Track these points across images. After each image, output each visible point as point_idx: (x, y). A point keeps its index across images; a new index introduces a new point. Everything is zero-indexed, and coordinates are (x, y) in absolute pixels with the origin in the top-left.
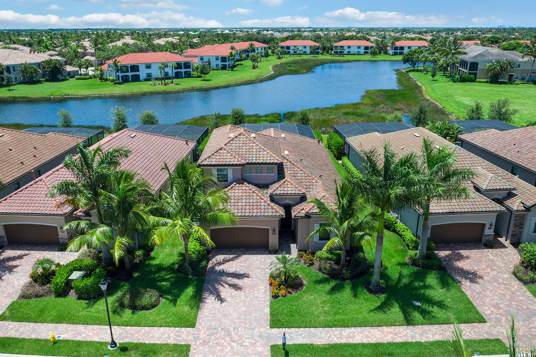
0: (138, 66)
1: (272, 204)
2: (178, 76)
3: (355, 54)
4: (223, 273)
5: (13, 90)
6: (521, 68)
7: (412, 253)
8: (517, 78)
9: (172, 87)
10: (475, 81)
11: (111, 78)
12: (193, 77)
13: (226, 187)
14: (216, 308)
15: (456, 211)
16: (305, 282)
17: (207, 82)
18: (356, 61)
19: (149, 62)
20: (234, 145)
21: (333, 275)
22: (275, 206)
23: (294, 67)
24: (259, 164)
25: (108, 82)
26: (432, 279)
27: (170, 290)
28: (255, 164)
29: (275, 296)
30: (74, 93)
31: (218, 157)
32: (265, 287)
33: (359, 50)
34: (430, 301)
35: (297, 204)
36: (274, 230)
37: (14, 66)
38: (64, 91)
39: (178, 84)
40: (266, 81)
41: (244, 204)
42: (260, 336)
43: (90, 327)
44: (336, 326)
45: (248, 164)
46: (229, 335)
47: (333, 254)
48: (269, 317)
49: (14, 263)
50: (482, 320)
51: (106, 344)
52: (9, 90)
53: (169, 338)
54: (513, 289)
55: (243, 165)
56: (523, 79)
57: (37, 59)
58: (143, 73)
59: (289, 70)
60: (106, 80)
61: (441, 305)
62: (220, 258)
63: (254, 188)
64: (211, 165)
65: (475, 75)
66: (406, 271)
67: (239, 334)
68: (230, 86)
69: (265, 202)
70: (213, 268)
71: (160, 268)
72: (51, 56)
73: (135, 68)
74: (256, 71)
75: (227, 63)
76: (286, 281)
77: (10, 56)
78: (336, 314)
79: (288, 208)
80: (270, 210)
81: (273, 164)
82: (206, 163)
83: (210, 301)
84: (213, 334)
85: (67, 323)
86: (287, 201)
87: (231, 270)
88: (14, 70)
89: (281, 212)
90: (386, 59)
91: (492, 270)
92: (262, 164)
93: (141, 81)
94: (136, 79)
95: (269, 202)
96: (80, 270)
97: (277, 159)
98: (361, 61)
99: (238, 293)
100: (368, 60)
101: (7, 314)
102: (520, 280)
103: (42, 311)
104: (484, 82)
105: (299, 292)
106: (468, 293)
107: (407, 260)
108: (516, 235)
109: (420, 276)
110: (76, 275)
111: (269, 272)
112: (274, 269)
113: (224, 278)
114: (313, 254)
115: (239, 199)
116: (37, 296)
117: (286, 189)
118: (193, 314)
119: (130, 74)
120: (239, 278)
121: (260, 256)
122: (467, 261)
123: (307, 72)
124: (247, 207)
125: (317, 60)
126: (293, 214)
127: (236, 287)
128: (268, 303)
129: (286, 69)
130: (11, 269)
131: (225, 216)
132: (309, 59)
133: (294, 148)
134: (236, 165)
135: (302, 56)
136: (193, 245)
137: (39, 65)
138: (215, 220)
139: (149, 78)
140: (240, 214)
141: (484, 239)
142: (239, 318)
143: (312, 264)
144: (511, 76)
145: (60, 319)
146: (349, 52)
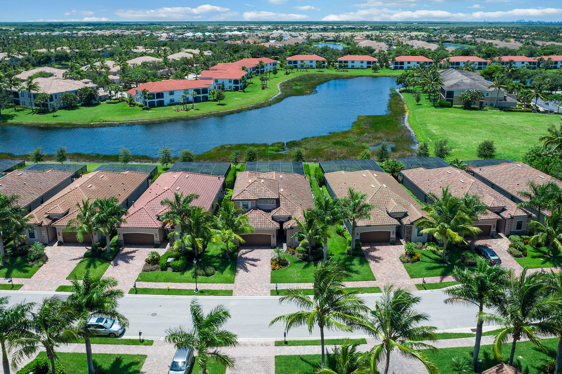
0: (163, 94)
1: (273, 221)
2: (196, 100)
3: (358, 68)
4: (246, 259)
5: (57, 116)
6: (489, 96)
7: (348, 248)
8: (486, 105)
9: (192, 113)
10: (451, 107)
11: (139, 103)
12: (210, 101)
13: (248, 212)
14: (244, 275)
15: (372, 225)
16: (289, 263)
17: (222, 106)
18: (358, 76)
19: (172, 90)
20: (251, 188)
21: (305, 259)
22: (275, 223)
23: (300, 86)
24: (265, 199)
25: (136, 107)
26: (356, 261)
27: (220, 267)
28: (263, 199)
29: (273, 269)
30: (110, 120)
31: (243, 195)
32: (269, 265)
33: (362, 64)
34: (352, 271)
35: (287, 221)
36: (274, 236)
37: (56, 95)
38: (102, 118)
39: (198, 110)
40: (274, 104)
41: (257, 221)
42: (265, 287)
43: (183, 284)
44: (302, 282)
45: (259, 199)
46: (251, 286)
47: (305, 248)
48: (270, 279)
49: (132, 255)
50: (374, 279)
51: (193, 290)
52: (54, 116)
53: (222, 288)
54: (396, 266)
55: (257, 200)
56: (492, 105)
57: (74, 86)
58: (167, 99)
59: (295, 90)
60: (134, 105)
61: (356, 272)
62: (244, 251)
63: (263, 212)
64: (239, 200)
65: (452, 101)
66: (343, 257)
67: (256, 286)
68: (243, 111)
69: (269, 220)
70: (241, 256)
71: (212, 256)
72: (86, 83)
73: (160, 95)
74: (266, 92)
75: (239, 85)
76: (279, 262)
77: (52, 85)
78: (303, 277)
79: (281, 223)
80: (272, 225)
81: (273, 199)
82: (236, 199)
83: (241, 272)
84: (243, 286)
85: (171, 282)
86: (281, 220)
87: (251, 257)
88: (56, 98)
89: (277, 225)
90: (386, 75)
91: (389, 256)
92: (267, 199)
93: (165, 106)
94: (161, 104)
95: (271, 220)
96: (171, 257)
97: (276, 196)
98: (362, 76)
99: (255, 268)
100: (369, 76)
101: (139, 278)
102: (402, 261)
103: (157, 277)
104: (459, 108)
105: (286, 267)
106: (372, 268)
107: (346, 251)
108: (408, 238)
109: (350, 259)
110: (170, 260)
111: (271, 258)
112: (273, 256)
113: (247, 261)
114: (295, 248)
115: (255, 219)
116: (151, 271)
117: (280, 213)
118: (232, 278)
119: (156, 100)
120: (255, 261)
121: (266, 250)
122: (378, 252)
123: (311, 93)
124: (259, 223)
125: (322, 75)
126: (284, 227)
127: (253, 265)
128: (270, 272)
129: (293, 89)
130: (132, 258)
131: (248, 229)
132: (315, 74)
133: (287, 186)
134: (253, 200)
135: (308, 70)
136: (230, 244)
137: (76, 92)
138: (243, 230)
139: (172, 103)
140: (255, 227)
141: (391, 240)
142: (255, 279)
143: (294, 254)
144: (482, 103)
145: (167, 280)
146: (353, 66)
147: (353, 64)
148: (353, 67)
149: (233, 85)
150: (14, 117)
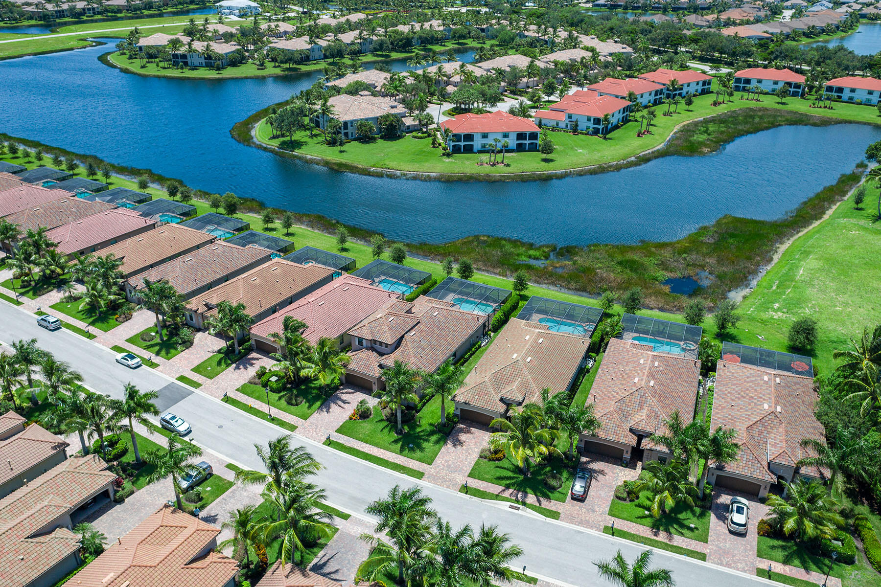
0: (473, 135)
2: (520, 148)
3: (860, 104)
13: (360, 350)
16: (371, 418)
19: (486, 131)
20: (373, 325)
22: (378, 370)
25: (439, 149)
26: (435, 438)
27: (311, 400)
29: (350, 419)
33: (870, 97)
36: (374, 383)
37: (353, 122)
38: (387, 162)
41: (362, 363)
48: (339, 427)
52: (341, 151)
54: (469, 458)
55: (371, 340)
58: (477, 143)
61: (422, 450)
63: (375, 354)
64: (353, 336)
66: (429, 429)
69: (374, 366)
70: (337, 395)
73: (469, 137)
75: (601, 127)
77: (351, 108)
78: (369, 436)
80: (373, 372)
82: (351, 334)
85: (260, 401)
88: (352, 126)
91: (474, 445)
92: (380, 342)
93: (474, 153)
94: (469, 150)
95: (377, 366)
96: (276, 376)
97: (390, 342)
99: (339, 410)
101: (241, 388)
102: (480, 455)
103: (254, 392)
105: (364, 421)
106: (443, 451)
109: (432, 434)
110: (274, 378)
113: (338, 401)
115: (362, 360)
116: (255, 384)
119: (462, 144)
120: (345, 403)
121: (365, 395)
124: (363, 366)
127: (340, 407)
128: (345, 421)
130: (252, 364)
132: (765, 110)
133: (430, 329)
134: (366, 339)
137: (376, 120)
139: (484, 150)
140: (357, 369)
142: (327, 423)
145: (258, 398)
146: (851, 98)
147: (852, 95)
148: (851, 101)
149: (591, 125)
150: (302, 145)
